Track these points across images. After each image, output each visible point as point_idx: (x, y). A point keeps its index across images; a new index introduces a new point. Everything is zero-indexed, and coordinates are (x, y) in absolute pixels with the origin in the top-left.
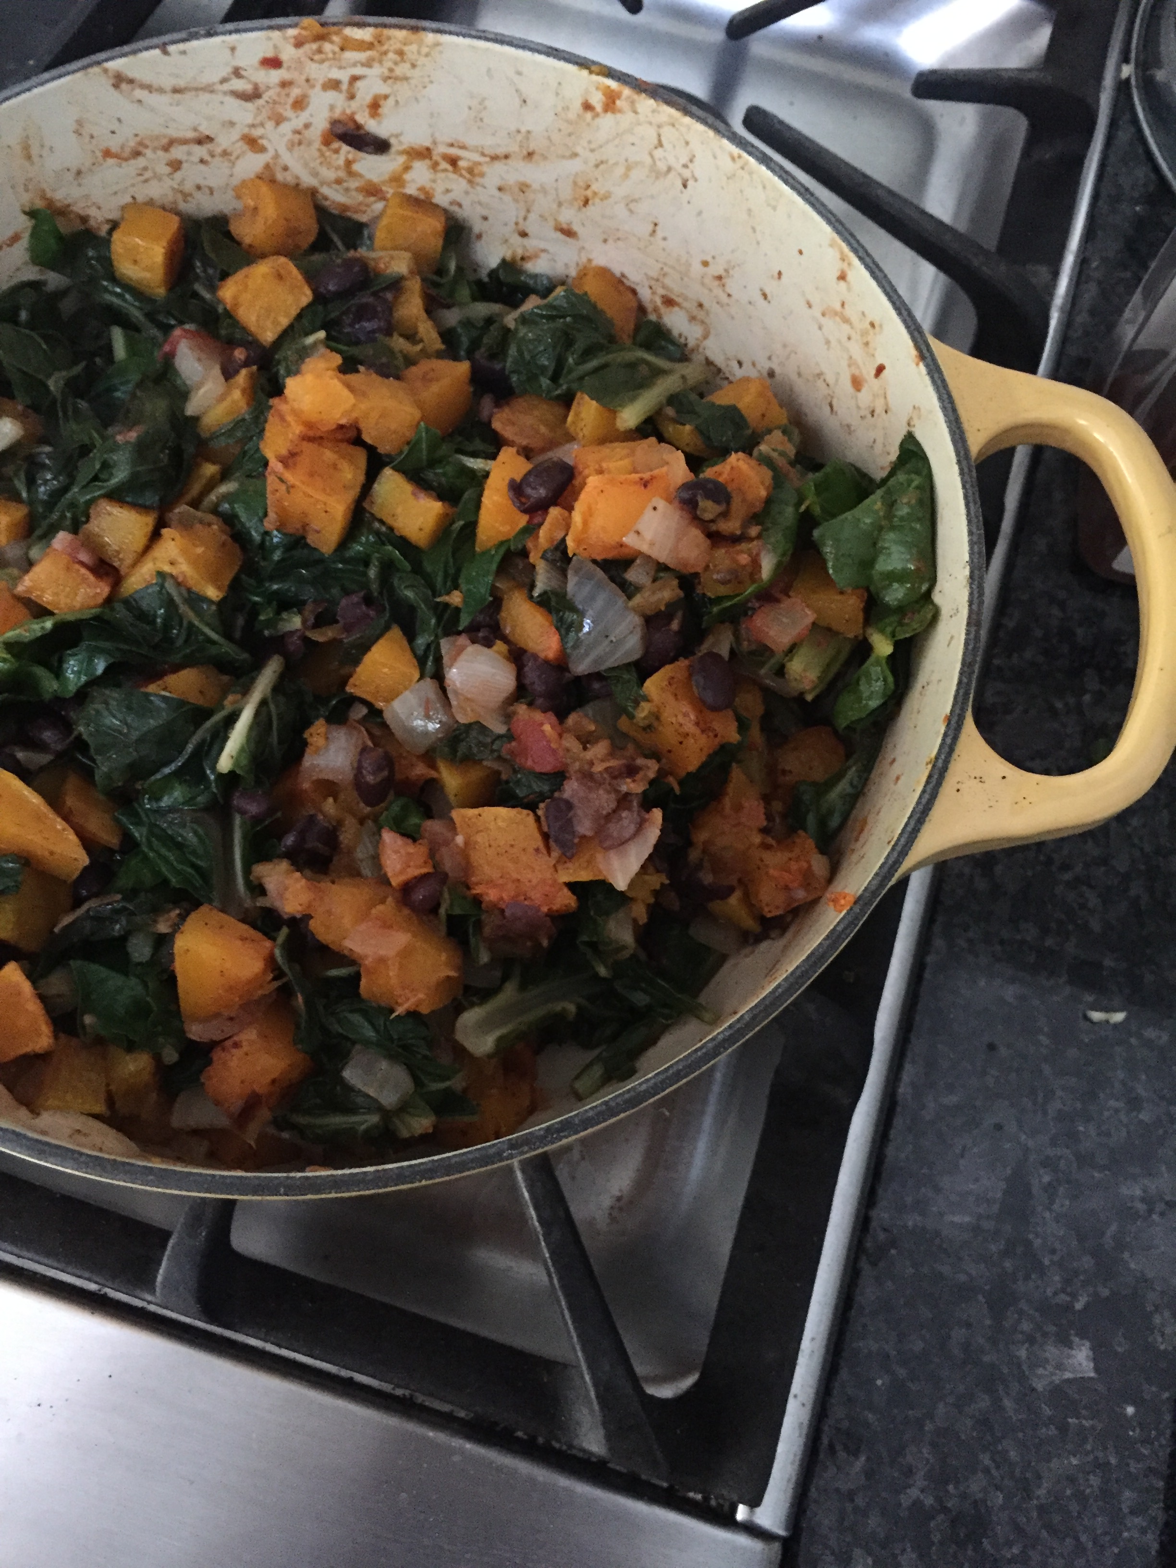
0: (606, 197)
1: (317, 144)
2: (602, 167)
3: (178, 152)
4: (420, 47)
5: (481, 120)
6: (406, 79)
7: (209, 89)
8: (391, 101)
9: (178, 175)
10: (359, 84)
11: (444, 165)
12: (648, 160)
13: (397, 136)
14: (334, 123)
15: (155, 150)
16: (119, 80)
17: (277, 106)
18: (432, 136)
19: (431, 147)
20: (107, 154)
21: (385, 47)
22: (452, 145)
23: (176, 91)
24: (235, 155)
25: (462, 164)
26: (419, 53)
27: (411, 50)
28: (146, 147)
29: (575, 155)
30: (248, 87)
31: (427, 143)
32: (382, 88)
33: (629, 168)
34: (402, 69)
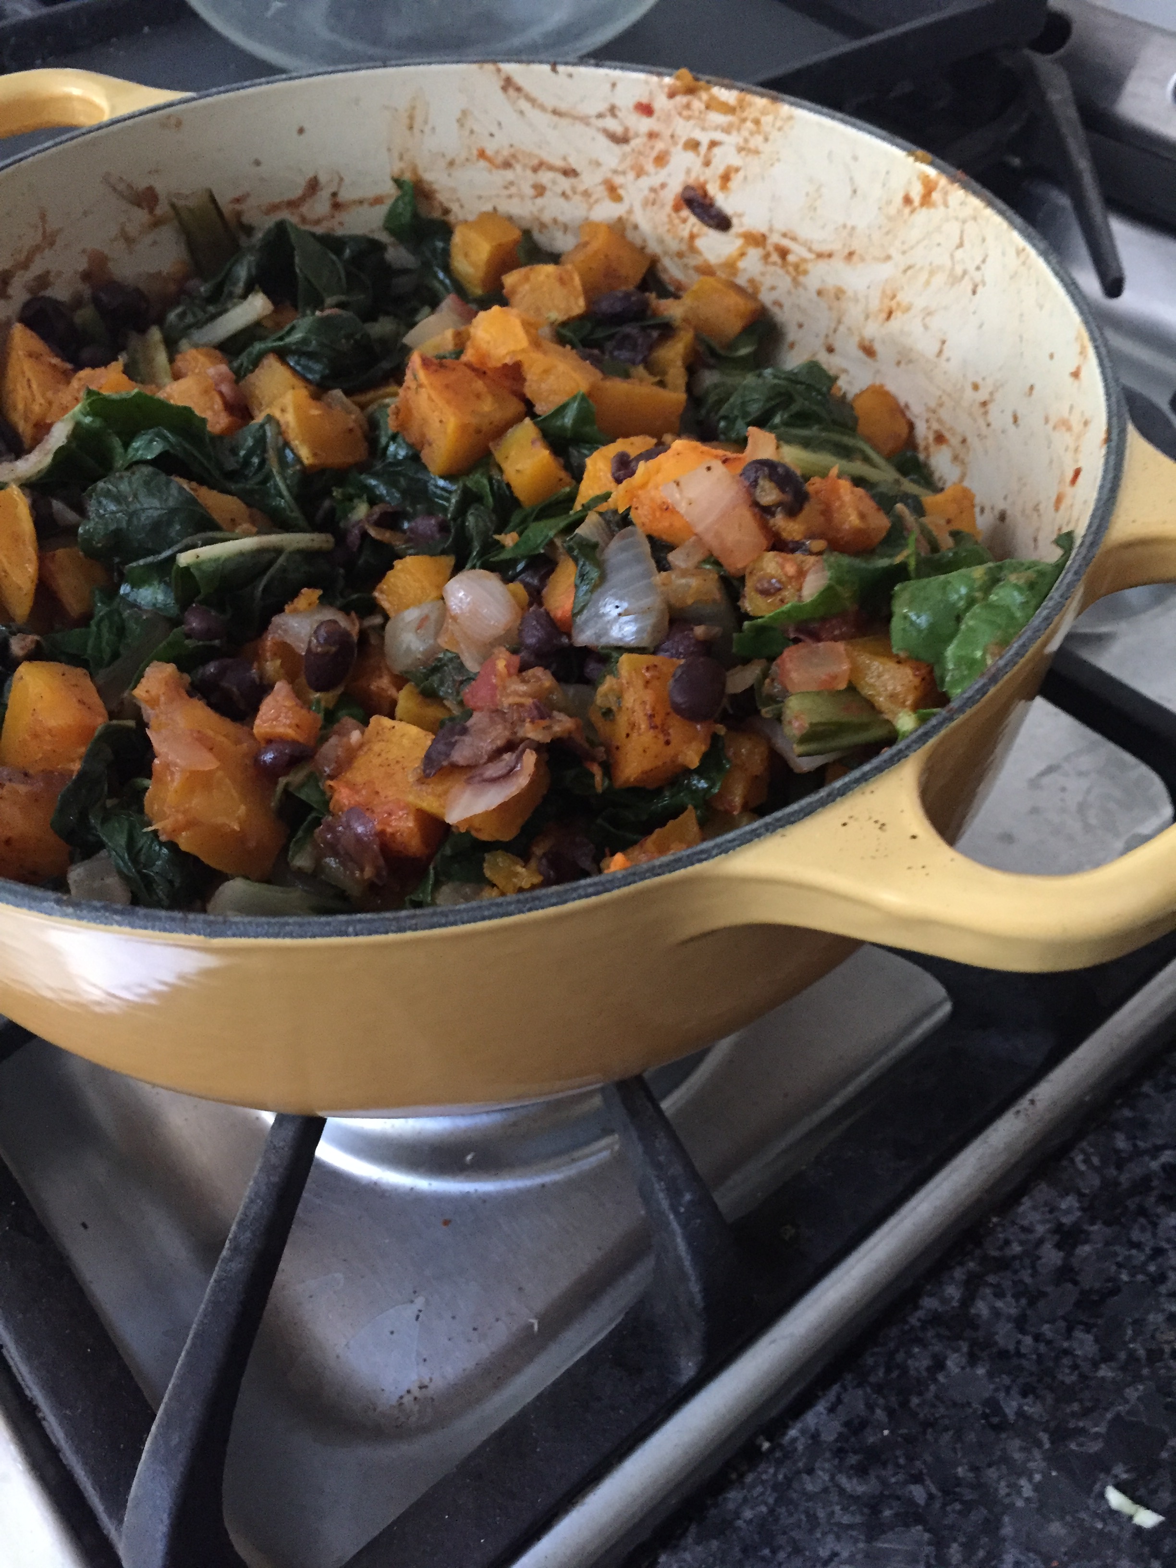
0: (908, 309)
1: (668, 208)
2: (909, 273)
3: (545, 177)
4: (776, 118)
5: (815, 209)
6: (757, 152)
7: (584, 120)
8: (741, 174)
9: (539, 201)
10: (716, 150)
11: (775, 257)
12: (949, 264)
13: (740, 216)
14: (687, 188)
15: (525, 166)
16: (508, 84)
17: (641, 158)
18: (770, 221)
19: (767, 233)
20: (482, 154)
21: (745, 114)
22: (784, 235)
23: (555, 112)
24: (594, 197)
25: (791, 258)
26: (773, 125)
27: (767, 120)
28: (518, 161)
29: (888, 258)
30: (618, 129)
31: (763, 229)
32: (735, 160)
33: (932, 273)
34: (756, 141)
